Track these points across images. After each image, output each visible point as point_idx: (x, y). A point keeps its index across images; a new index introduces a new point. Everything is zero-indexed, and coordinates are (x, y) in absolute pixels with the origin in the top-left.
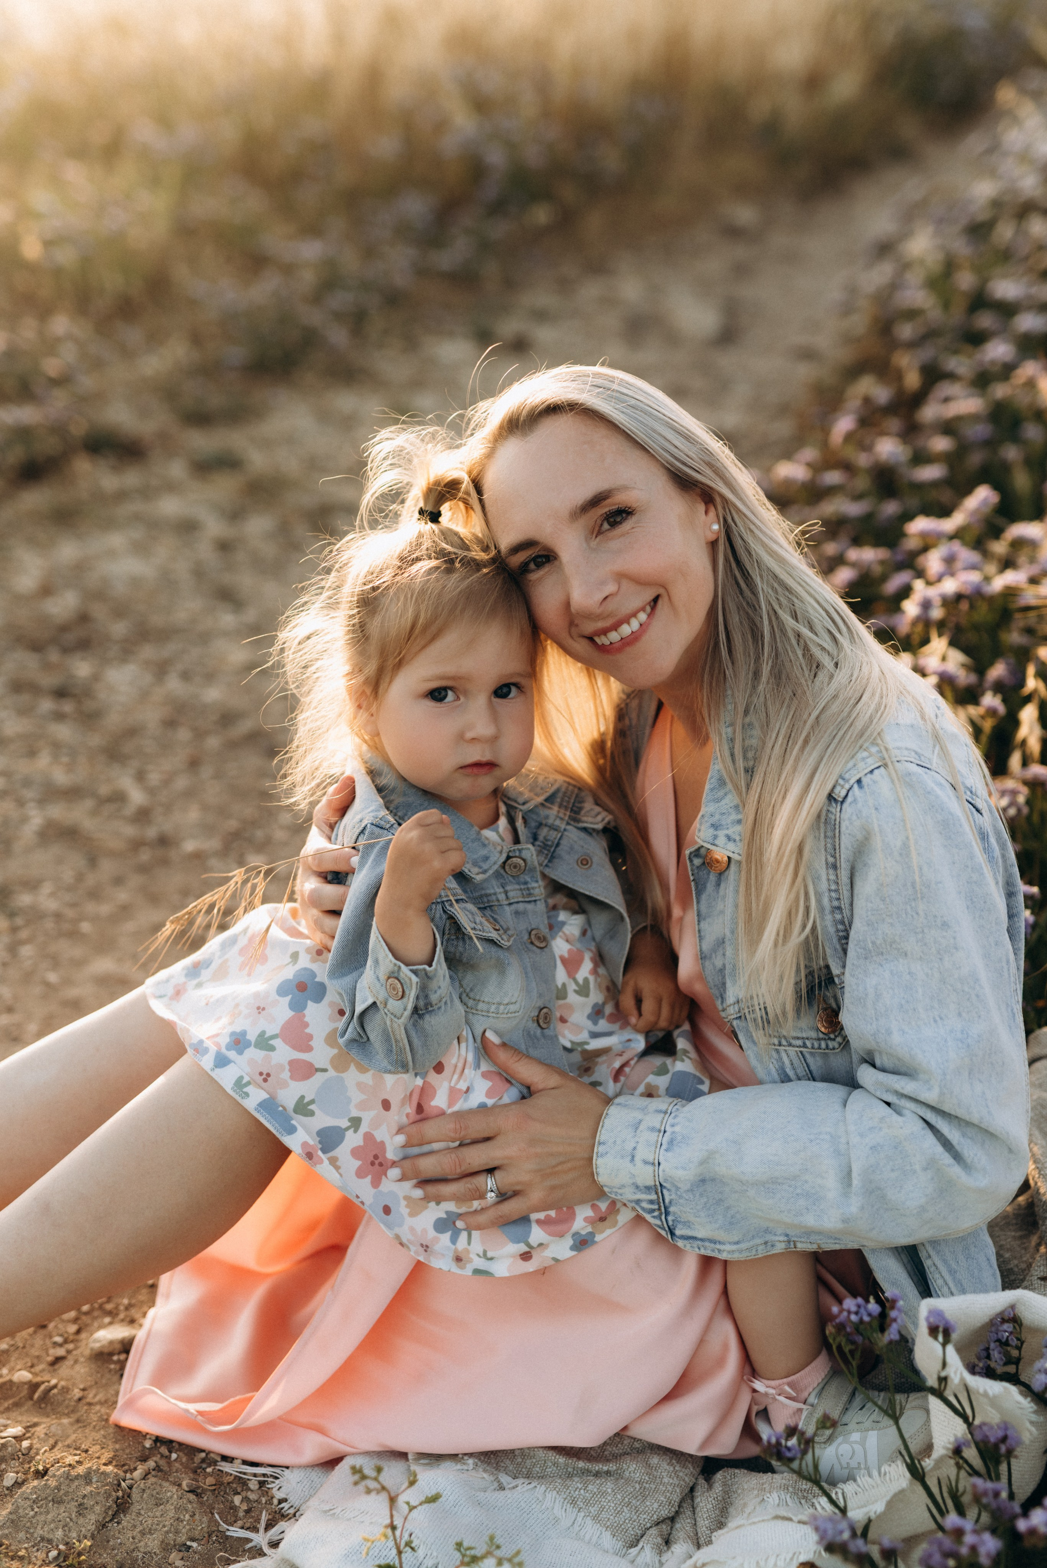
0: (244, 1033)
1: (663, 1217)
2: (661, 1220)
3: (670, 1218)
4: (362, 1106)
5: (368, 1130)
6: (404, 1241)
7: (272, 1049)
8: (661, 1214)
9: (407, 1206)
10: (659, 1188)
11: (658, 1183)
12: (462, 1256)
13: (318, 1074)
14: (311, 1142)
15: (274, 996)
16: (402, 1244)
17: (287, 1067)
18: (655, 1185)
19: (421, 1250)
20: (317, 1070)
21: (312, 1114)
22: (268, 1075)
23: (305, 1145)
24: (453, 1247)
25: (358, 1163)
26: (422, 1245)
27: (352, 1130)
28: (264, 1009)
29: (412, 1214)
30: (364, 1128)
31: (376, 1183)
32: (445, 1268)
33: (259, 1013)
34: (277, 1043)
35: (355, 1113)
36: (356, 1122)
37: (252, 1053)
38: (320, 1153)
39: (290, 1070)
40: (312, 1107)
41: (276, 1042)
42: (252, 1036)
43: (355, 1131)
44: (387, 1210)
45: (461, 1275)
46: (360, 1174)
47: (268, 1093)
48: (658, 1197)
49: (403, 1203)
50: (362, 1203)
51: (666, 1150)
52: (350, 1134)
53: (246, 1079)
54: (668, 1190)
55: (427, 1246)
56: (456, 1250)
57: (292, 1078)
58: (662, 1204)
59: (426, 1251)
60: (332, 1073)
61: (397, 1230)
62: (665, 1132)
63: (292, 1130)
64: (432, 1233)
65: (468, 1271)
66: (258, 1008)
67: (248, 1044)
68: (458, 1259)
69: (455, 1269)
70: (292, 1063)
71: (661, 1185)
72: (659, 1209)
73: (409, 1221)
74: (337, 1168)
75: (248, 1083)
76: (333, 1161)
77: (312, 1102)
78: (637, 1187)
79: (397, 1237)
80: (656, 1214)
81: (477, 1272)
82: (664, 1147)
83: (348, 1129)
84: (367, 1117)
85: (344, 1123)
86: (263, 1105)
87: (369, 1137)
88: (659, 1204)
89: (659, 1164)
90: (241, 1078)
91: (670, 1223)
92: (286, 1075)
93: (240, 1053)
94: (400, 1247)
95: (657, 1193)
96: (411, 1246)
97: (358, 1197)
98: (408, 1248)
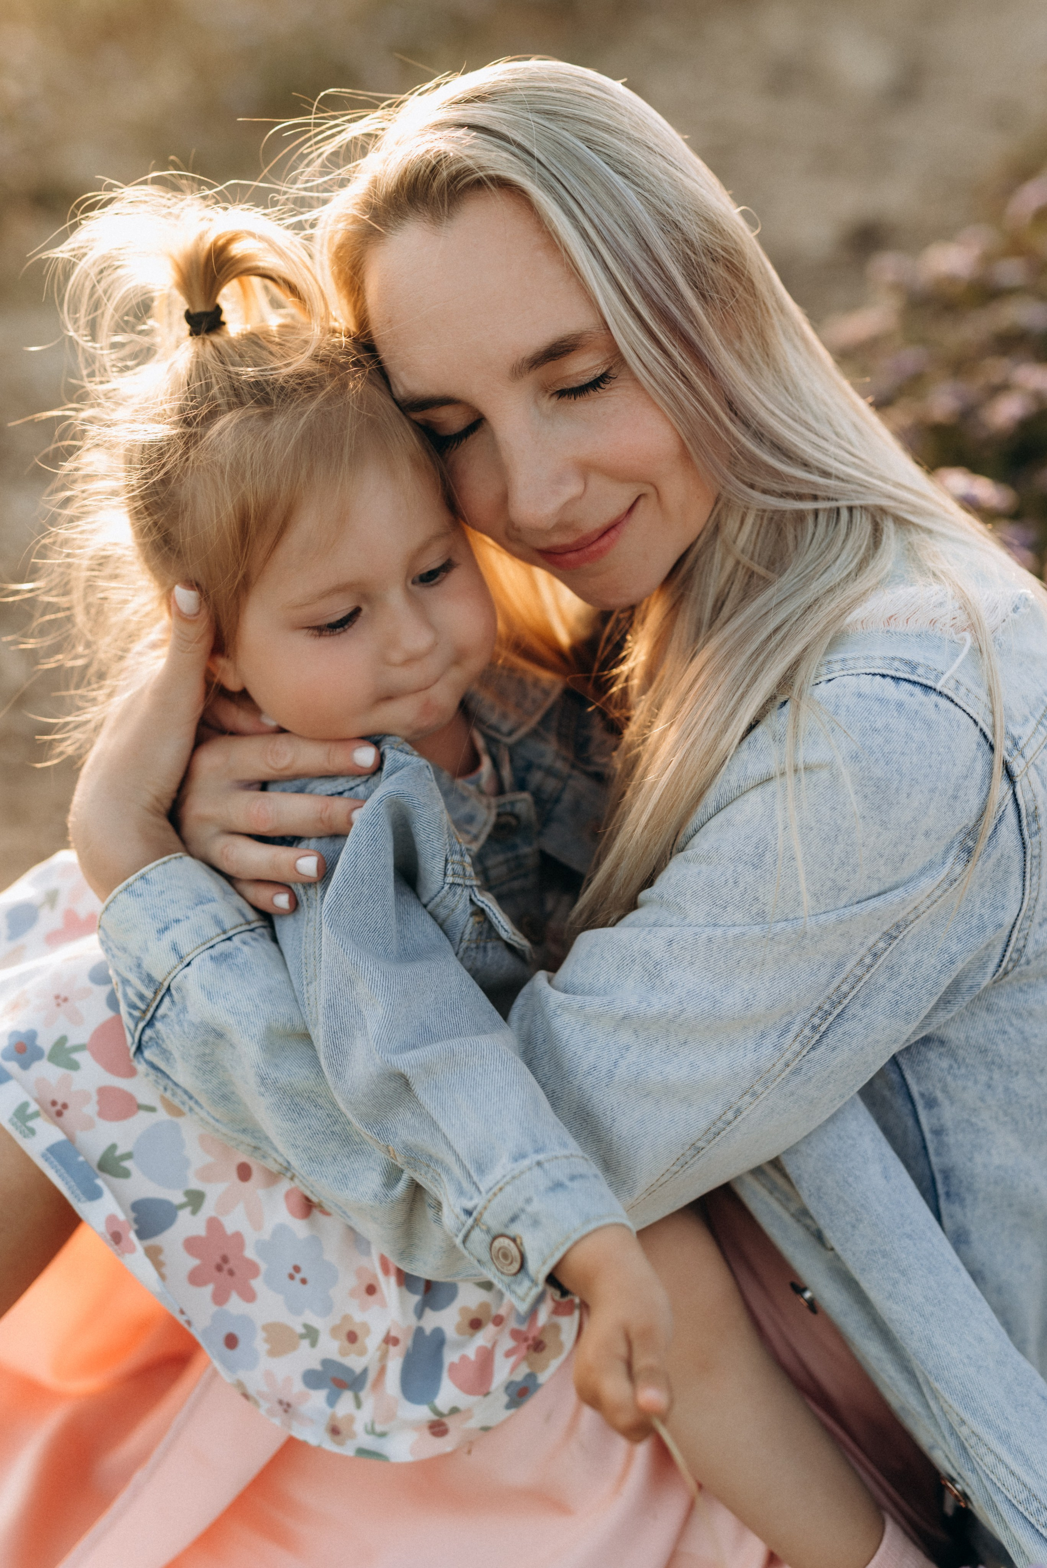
0: (32, 1035)
1: (141, 1025)
2: (136, 1025)
3: (149, 1033)
4: (206, 1174)
5: (213, 1214)
6: (251, 1390)
7: (74, 1066)
8: (141, 1019)
9: (267, 1340)
10: (163, 991)
11: (166, 984)
12: (342, 1427)
13: (142, 1114)
14: (121, 1217)
15: (84, 982)
16: (246, 1396)
17: (95, 1098)
18: (161, 984)
19: (279, 1409)
20: (140, 1107)
21: (126, 1174)
22: (65, 1106)
23: (111, 1219)
24: (329, 1410)
25: (193, 1262)
26: (281, 1402)
27: (188, 1210)
28: (66, 1000)
29: (274, 1353)
30: (208, 1209)
31: (220, 1298)
32: (313, 1441)
33: (58, 1005)
34: (84, 1058)
35: (195, 1184)
36: (196, 1199)
37: (44, 1070)
38: (133, 1236)
39: (99, 1102)
40: (127, 1164)
41: (79, 1057)
42: (45, 1042)
43: (194, 1212)
44: (231, 1341)
45: (335, 1455)
46: (196, 1278)
47: (66, 1133)
48: (154, 999)
49: (261, 1335)
50: (189, 1323)
51: (212, 958)
52: (184, 1215)
53: (34, 1107)
54: (173, 1002)
55: (289, 1405)
56: (333, 1417)
57: (101, 1114)
58: (152, 1010)
59: (286, 1411)
60: (162, 1115)
61: (242, 1375)
62: (229, 939)
63: (94, 1194)
64: (298, 1386)
65: (348, 1450)
66: (57, 997)
67: (38, 1054)
68: (334, 1431)
69: (329, 1445)
70: (104, 1093)
71: (169, 989)
72: (144, 1012)
73: (266, 1363)
74: (158, 1265)
75: (36, 1115)
76: (154, 1254)
77: (129, 1156)
78: (139, 966)
79: (240, 1385)
80: (137, 1013)
81: (362, 1452)
82: (213, 952)
83: (182, 1206)
84: (214, 1192)
85: (177, 1197)
86: (54, 1152)
87: (214, 1225)
88: (148, 1006)
89: (188, 964)
90: (25, 1106)
91: (145, 1038)
92: (91, 1109)
93: (25, 1066)
94: (243, 1400)
95: (155, 993)
96: (261, 1402)
97: (182, 1312)
98: (256, 1403)
